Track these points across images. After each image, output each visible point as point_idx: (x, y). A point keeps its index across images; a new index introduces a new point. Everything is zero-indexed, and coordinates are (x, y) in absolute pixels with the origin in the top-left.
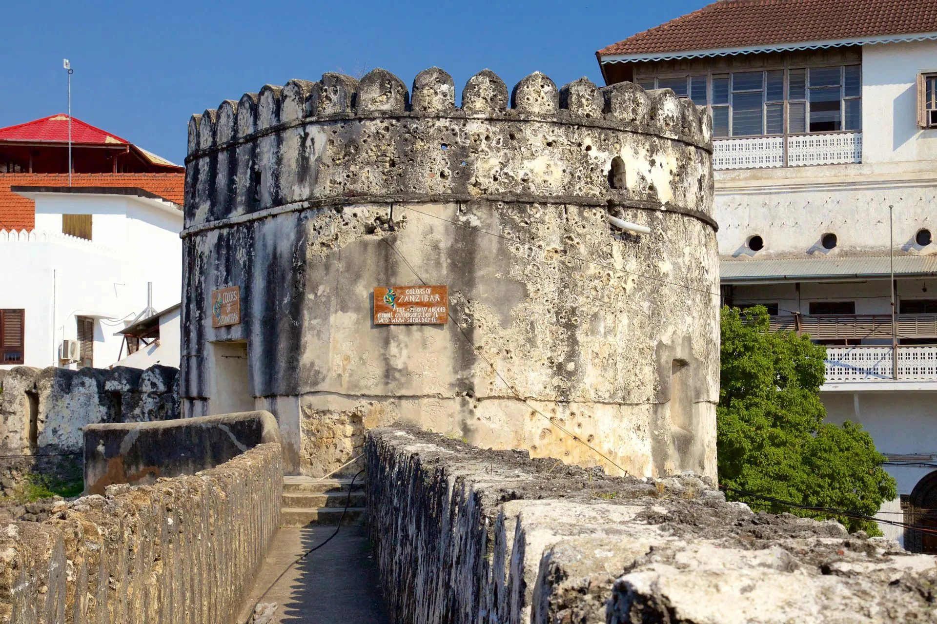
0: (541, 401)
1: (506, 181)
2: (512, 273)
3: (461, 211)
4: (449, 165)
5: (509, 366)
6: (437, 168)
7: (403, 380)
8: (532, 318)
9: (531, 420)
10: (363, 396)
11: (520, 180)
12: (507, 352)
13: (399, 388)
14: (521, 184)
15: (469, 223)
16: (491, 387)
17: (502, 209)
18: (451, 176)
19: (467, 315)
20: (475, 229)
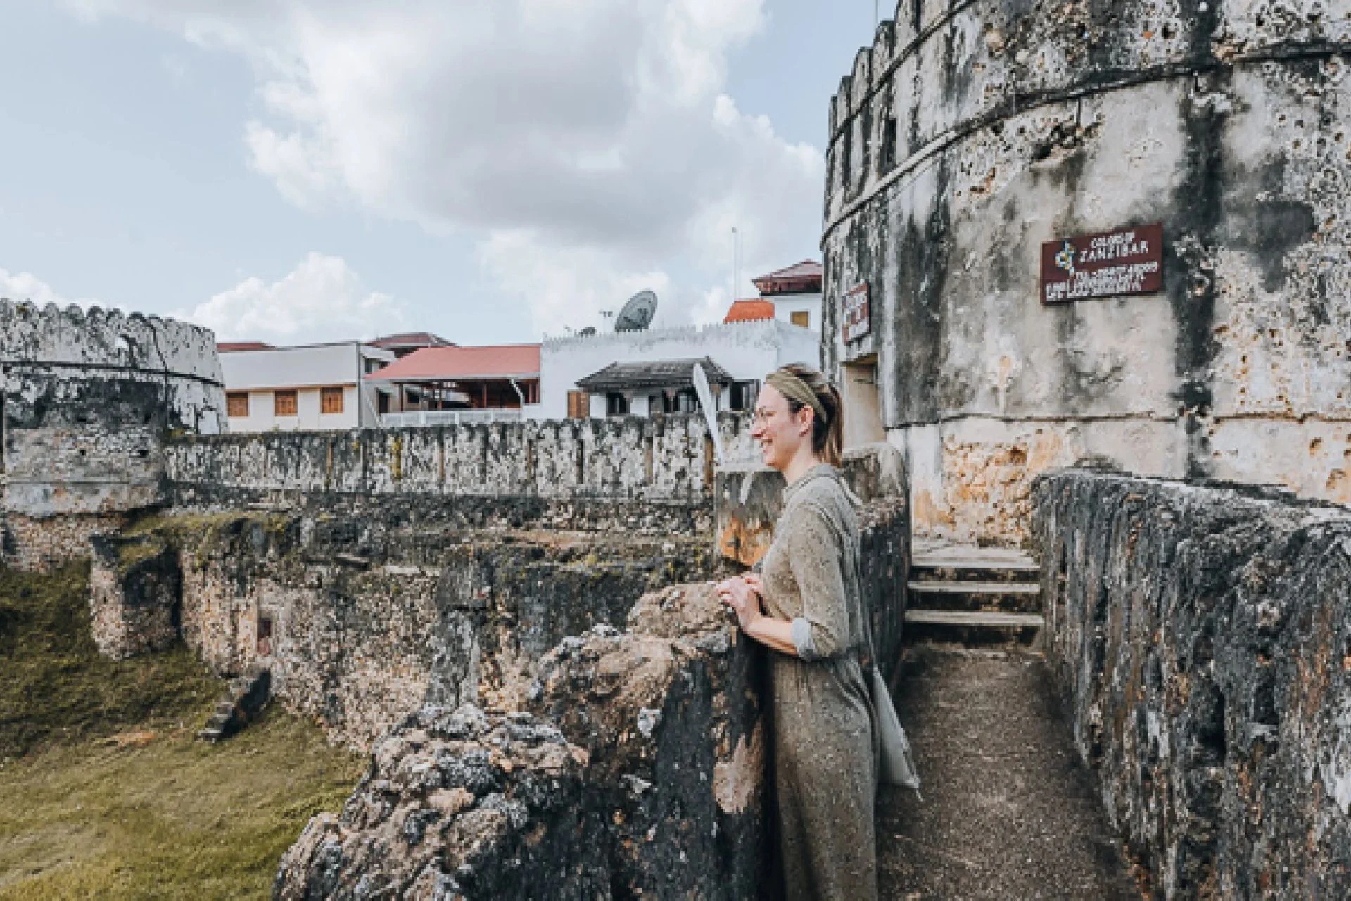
0: (1331, 420)
1: (1281, 22)
2: (1287, 189)
3: (1197, 89)
4: (1178, 10)
5: (1276, 359)
6: (1156, 22)
7: (1093, 390)
8: (1321, 271)
9: (1312, 454)
10: (1029, 419)
11: (1305, 19)
12: (1273, 332)
13: (1086, 406)
14: (1307, 25)
15: (1213, 107)
16: (1242, 397)
17: (1273, 74)
18: (1181, 29)
19: (1202, 272)
20: (1223, 116)
